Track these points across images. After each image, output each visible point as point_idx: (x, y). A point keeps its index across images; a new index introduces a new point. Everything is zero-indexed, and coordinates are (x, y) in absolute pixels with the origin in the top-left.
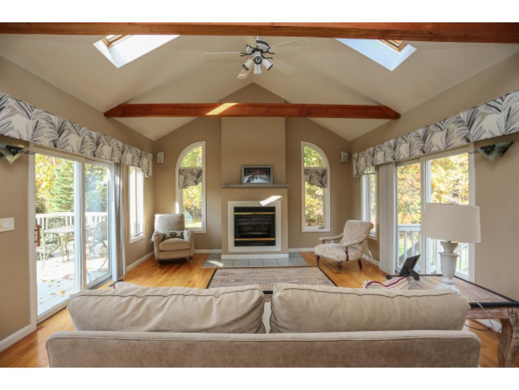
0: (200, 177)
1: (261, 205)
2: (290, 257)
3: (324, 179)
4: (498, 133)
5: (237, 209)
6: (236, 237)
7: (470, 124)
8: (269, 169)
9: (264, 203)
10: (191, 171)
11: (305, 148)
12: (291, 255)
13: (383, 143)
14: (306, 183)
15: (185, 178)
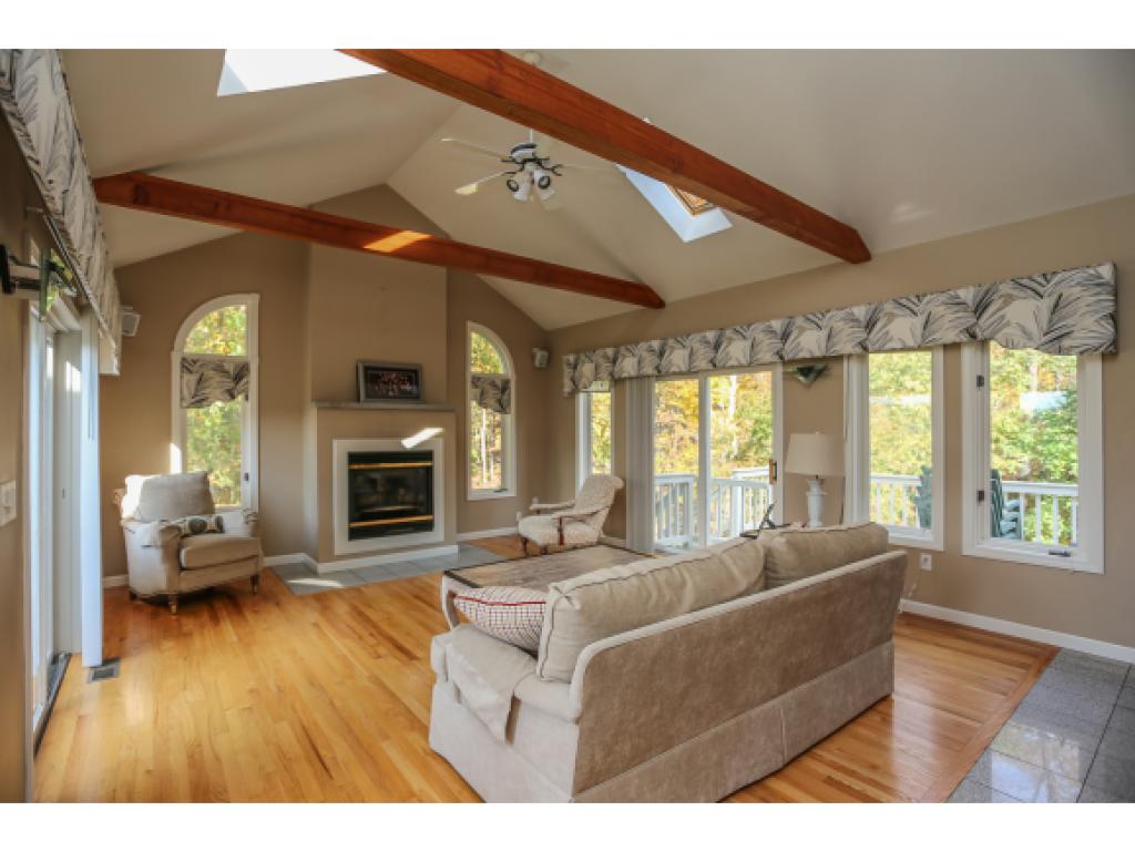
0: (245, 380)
1: (403, 447)
2: (461, 551)
3: (505, 397)
4: (818, 354)
5: (354, 458)
6: (351, 520)
7: (785, 336)
8: (415, 372)
9: (409, 443)
10: (219, 365)
11: (474, 336)
12: (464, 547)
13: (637, 343)
14: (474, 404)
15: (200, 381)
